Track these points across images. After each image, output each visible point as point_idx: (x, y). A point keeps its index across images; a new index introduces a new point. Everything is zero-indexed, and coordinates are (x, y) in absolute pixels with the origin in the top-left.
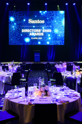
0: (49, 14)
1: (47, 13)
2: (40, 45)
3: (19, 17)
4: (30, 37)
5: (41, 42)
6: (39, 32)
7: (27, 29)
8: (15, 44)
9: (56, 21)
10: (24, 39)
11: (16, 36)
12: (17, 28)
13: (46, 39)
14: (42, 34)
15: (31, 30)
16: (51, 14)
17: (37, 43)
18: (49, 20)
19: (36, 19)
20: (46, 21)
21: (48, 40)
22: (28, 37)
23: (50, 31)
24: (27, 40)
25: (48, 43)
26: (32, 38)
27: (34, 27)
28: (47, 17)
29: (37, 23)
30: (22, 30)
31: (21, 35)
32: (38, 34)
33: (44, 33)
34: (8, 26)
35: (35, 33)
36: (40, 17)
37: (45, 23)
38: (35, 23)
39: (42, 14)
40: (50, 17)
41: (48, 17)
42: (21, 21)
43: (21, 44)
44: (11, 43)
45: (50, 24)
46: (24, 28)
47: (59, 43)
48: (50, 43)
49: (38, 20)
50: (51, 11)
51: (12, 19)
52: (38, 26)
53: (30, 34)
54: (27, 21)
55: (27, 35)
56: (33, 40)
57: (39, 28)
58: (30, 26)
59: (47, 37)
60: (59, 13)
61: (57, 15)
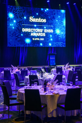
0: (51, 12)
1: (49, 12)
2: (42, 47)
3: (19, 14)
4: (31, 38)
5: (43, 43)
6: (40, 33)
7: (28, 28)
8: (15, 45)
9: (57, 21)
10: (25, 39)
11: (16, 37)
12: (16, 26)
13: (48, 40)
14: (44, 35)
15: (32, 29)
17: (39, 44)
18: (51, 19)
20: (48, 19)
21: (50, 42)
22: (29, 37)
23: (51, 31)
25: (50, 44)
26: (33, 39)
27: (35, 26)
28: (48, 16)
29: (38, 21)
30: (23, 29)
31: (22, 35)
32: (40, 35)
33: (46, 33)
34: (7, 23)
35: (37, 33)
36: (42, 15)
37: (46, 23)
40: (52, 16)
41: (50, 16)
43: (22, 46)
44: (10, 44)
45: (51, 24)
46: (24, 27)
48: (52, 45)
49: (40, 19)
51: (11, 15)
52: (40, 25)
53: (32, 34)
54: (28, 19)
55: (28, 35)
56: (35, 41)
57: (40, 28)
58: (31, 25)
59: (49, 38)
60: (60, 11)
61: (58, 14)
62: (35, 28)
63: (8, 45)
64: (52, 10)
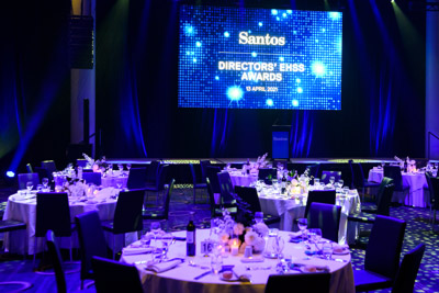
0: (299, 18)
1: (294, 18)
2: (271, 111)
3: (209, 25)
4: (244, 85)
5: (275, 100)
6: (268, 72)
7: (235, 61)
8: (198, 104)
9: (317, 41)
10: (225, 90)
11: (202, 82)
12: (203, 56)
13: (289, 91)
14: (279, 78)
15: (245, 63)
16: (304, 18)
17: (264, 102)
18: (299, 37)
19: (261, 32)
20: (289, 38)
21: (295, 96)
22: (238, 84)
23: (299, 67)
24: (234, 94)
25: (295, 103)
26: (248, 89)
27: (254, 54)
28: (291, 29)
29: (263, 43)
30: (220, 63)
32: (266, 77)
33: (284, 74)
34: (177, 49)
35: (256, 73)
36: (273, 28)
37: (286, 46)
38: (258, 43)
39: (278, 19)
40: (302, 28)
41: (296, 29)
42: (217, 37)
43: (218, 106)
44: (186, 101)
45: (300, 49)
46: (224, 58)
47: (325, 103)
48: (301, 104)
49: (267, 37)
50: (304, 10)
51: (190, 30)
52: (268, 54)
53: (244, 77)
54: (234, 37)
55: (232, 78)
56: (251, 93)
57: (268, 59)
58: (243, 53)
59: (293, 85)
60: (326, 16)
61: (320, 24)
62: (255, 60)
63: (181, 103)
64: (304, 14)
